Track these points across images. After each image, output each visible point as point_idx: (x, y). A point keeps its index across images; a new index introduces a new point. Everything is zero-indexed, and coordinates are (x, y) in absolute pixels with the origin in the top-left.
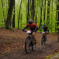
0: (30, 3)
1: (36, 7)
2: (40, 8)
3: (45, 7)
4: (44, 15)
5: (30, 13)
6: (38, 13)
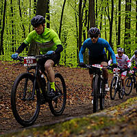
0: (84, 6)
1: (99, 15)
2: (109, 17)
3: (120, 14)
4: (118, 34)
5: (84, 28)
6: (104, 29)
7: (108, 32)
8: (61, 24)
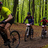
0: (31, 2)
1: (36, 5)
2: (39, 6)
3: (43, 5)
5: (31, 10)
6: (38, 10)
7: (39, 11)
8: (23, 8)
